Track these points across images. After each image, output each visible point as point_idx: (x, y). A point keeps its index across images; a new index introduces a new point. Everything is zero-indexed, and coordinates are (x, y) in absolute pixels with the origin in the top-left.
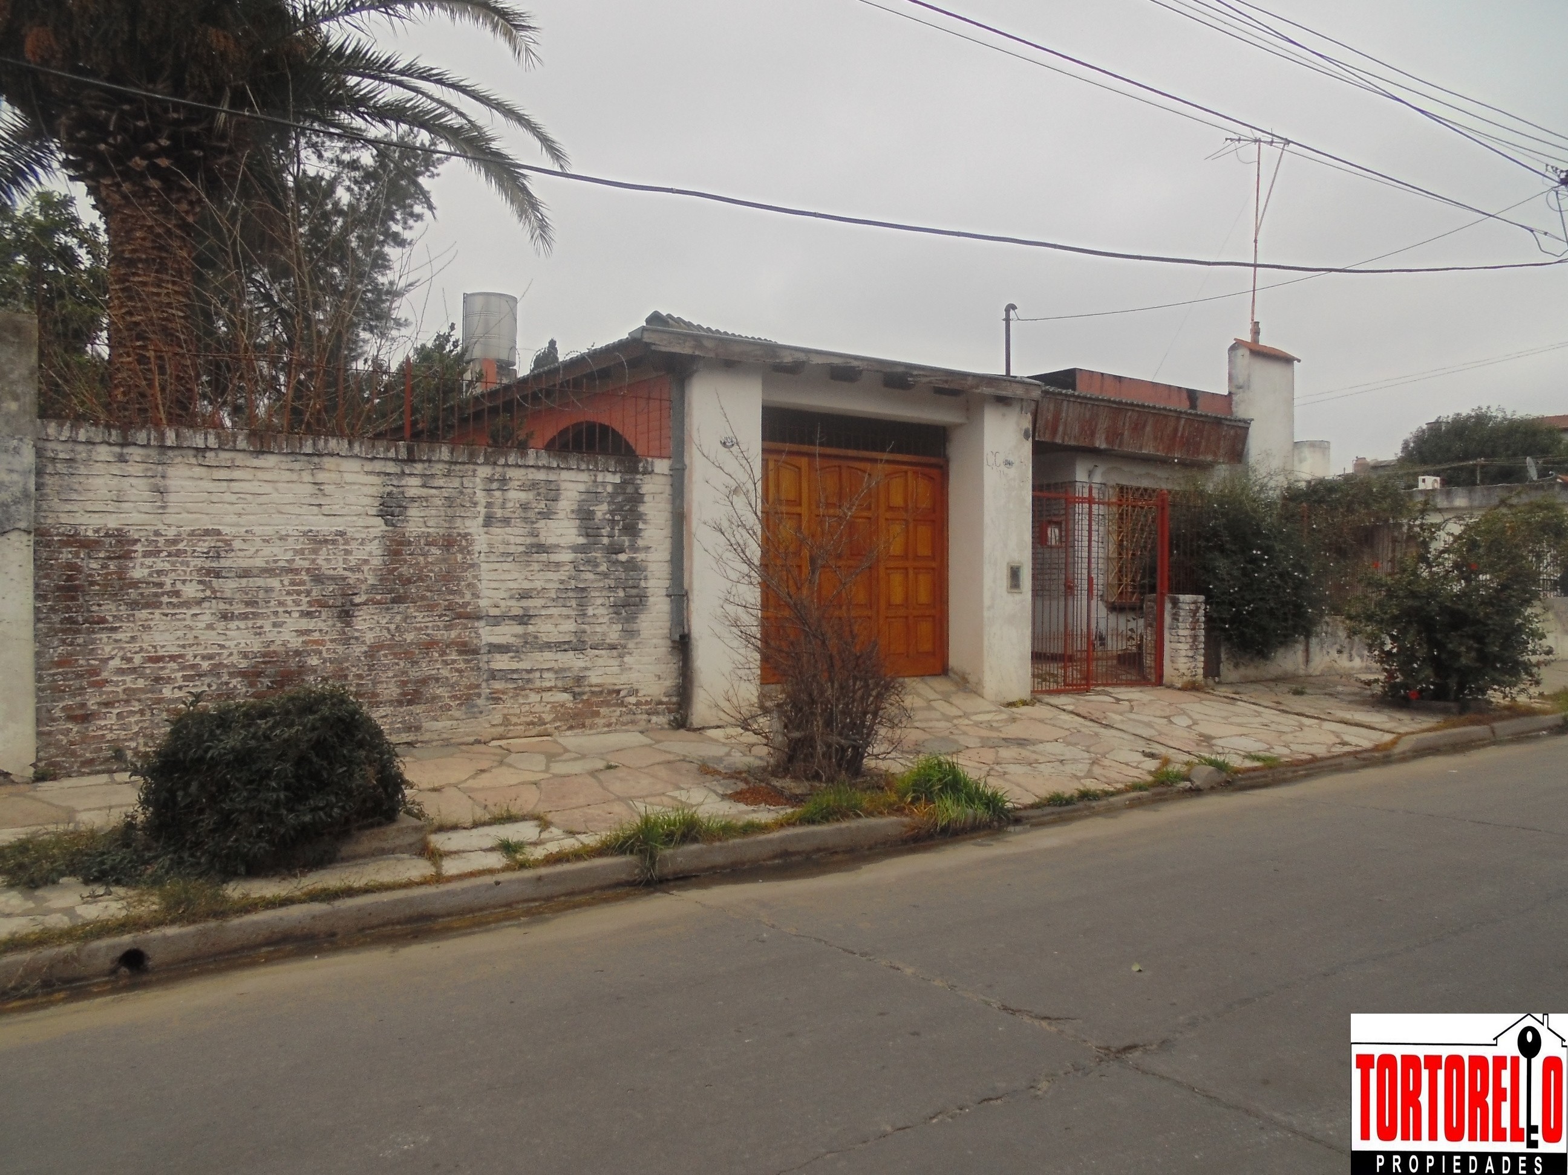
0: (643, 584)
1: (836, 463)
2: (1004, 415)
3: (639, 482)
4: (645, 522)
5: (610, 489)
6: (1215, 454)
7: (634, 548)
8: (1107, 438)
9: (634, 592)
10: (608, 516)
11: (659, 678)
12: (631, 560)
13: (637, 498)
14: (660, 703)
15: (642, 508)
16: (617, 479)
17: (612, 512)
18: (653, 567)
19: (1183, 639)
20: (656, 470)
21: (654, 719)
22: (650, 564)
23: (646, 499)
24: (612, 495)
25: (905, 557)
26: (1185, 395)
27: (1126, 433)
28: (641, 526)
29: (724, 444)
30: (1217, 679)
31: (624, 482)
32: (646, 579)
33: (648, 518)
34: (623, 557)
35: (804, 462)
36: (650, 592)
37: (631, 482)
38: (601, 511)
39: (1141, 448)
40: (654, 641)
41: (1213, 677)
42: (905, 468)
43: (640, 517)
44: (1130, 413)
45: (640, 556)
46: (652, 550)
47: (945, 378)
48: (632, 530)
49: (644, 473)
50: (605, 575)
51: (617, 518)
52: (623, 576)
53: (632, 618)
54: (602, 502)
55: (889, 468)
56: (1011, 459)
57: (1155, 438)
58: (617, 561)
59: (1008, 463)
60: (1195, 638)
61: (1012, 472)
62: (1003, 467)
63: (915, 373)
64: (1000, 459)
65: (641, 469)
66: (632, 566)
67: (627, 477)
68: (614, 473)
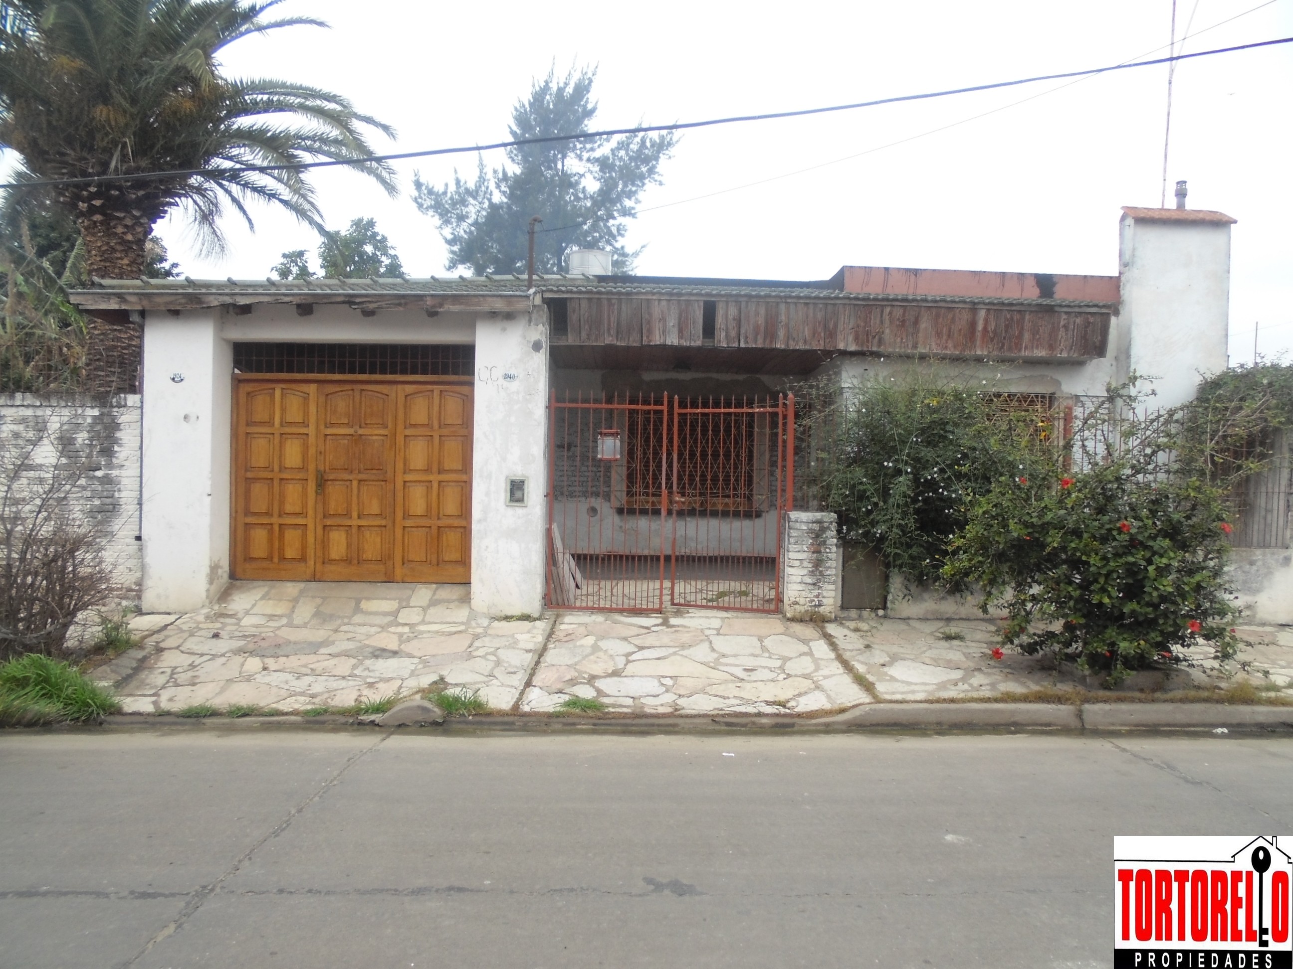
0: (117, 495)
1: (348, 387)
2: (504, 329)
3: (116, 414)
4: (120, 445)
5: (89, 420)
6: (1051, 347)
7: (110, 466)
8: (856, 338)
9: (108, 501)
10: (87, 442)
11: (130, 570)
12: (106, 476)
13: (115, 426)
14: (131, 590)
15: (118, 435)
16: (96, 412)
17: (91, 439)
18: (124, 481)
19: (797, 563)
20: (129, 403)
21: (124, 603)
22: (123, 479)
23: (121, 427)
24: (91, 425)
25: (428, 470)
26: (1032, 282)
27: (887, 331)
28: (116, 448)
29: (173, 379)
30: (881, 612)
31: (102, 414)
32: (119, 490)
33: (123, 442)
34: (99, 474)
35: (312, 388)
36: (122, 501)
37: (109, 414)
38: (82, 437)
39: (915, 346)
40: (127, 540)
41: (874, 609)
42: (430, 387)
43: (116, 441)
44: (888, 310)
45: (114, 473)
46: (125, 468)
47: (397, 302)
48: (108, 452)
49: (119, 406)
50: (84, 488)
51: (94, 443)
52: (100, 488)
53: (106, 521)
54: (82, 431)
55: (410, 389)
56: (512, 372)
57: (939, 334)
58: (95, 477)
59: (508, 377)
60: (818, 563)
61: (514, 386)
62: (501, 381)
63: (358, 300)
64: (499, 373)
65: (115, 404)
66: (107, 480)
67: (105, 410)
68: (92, 407)
